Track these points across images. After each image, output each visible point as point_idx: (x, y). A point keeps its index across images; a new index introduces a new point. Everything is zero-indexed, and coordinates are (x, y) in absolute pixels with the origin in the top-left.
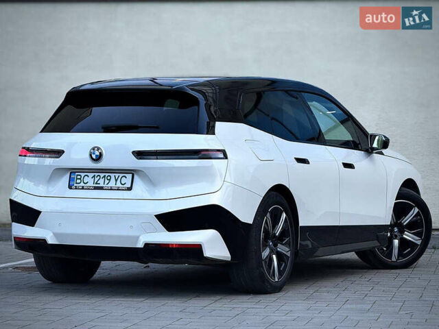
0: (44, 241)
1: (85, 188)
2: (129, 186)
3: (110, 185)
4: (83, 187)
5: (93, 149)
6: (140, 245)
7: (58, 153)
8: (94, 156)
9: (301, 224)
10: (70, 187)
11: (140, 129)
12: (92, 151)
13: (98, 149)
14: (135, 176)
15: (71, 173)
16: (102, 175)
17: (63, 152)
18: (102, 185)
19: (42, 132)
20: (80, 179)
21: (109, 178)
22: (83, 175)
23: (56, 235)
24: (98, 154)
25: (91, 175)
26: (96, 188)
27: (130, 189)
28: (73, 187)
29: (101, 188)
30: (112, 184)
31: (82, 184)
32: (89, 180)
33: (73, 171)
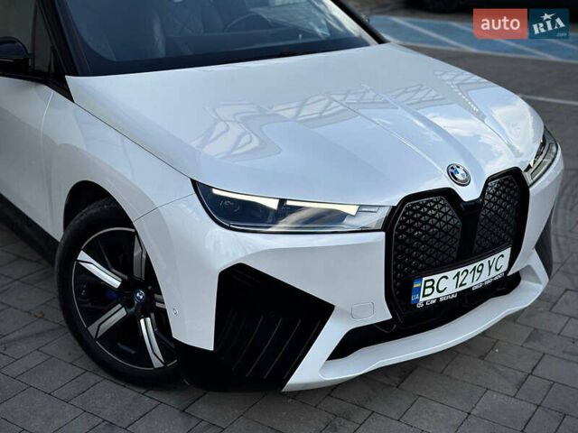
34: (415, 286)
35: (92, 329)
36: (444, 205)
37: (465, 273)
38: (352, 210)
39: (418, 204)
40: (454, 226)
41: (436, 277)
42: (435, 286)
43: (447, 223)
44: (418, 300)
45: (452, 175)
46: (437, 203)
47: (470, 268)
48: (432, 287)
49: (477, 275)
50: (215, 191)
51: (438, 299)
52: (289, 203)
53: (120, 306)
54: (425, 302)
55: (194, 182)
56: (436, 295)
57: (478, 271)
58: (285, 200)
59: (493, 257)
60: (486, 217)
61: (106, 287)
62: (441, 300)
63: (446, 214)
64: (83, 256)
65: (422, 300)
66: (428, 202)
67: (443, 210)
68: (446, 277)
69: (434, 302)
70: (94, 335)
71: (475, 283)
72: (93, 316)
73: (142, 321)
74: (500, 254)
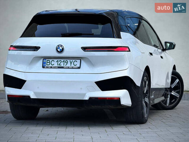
0: (29, 97)
1: (52, 67)
2: (79, 66)
3: (67, 66)
4: (51, 67)
5: (58, 46)
6: (87, 98)
7: (36, 48)
8: (59, 50)
9: (151, 87)
10: (43, 67)
11: (83, 35)
12: (58, 47)
13: (61, 46)
14: (82, 61)
15: (43, 59)
16: (62, 60)
17: (39, 48)
18: (62, 66)
19: (21, 37)
20: (49, 62)
21: (66, 62)
22: (51, 60)
23: (35, 93)
24: (62, 49)
25: (56, 60)
26: (59, 68)
27: (79, 68)
28: (45, 67)
29: (62, 68)
30: (69, 65)
31: (50, 65)
32: (55, 63)
33: (45, 58)
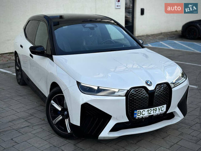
34: (135, 112)
35: (54, 122)
36: (143, 91)
37: (151, 110)
38: (117, 90)
39: (135, 90)
40: (146, 97)
41: (141, 111)
42: (141, 113)
43: (144, 96)
44: (136, 117)
45: (147, 83)
46: (141, 90)
47: (152, 109)
48: (140, 113)
49: (155, 111)
50: (82, 84)
51: (142, 117)
52: (100, 88)
53: (60, 115)
54: (138, 117)
55: (77, 82)
56: (141, 116)
57: (155, 110)
58: (99, 87)
59: (160, 107)
60: (156, 95)
61: (58, 110)
62: (143, 117)
63: (144, 93)
64: (52, 102)
65: (137, 117)
66: (138, 89)
67: (143, 92)
68: (145, 111)
69: (141, 117)
70: (54, 123)
71: (154, 114)
72: (54, 118)
73: (66, 120)
74: (162, 106)
